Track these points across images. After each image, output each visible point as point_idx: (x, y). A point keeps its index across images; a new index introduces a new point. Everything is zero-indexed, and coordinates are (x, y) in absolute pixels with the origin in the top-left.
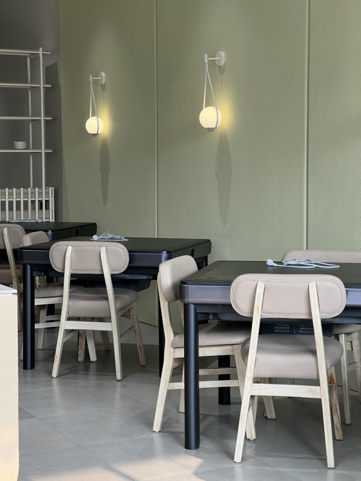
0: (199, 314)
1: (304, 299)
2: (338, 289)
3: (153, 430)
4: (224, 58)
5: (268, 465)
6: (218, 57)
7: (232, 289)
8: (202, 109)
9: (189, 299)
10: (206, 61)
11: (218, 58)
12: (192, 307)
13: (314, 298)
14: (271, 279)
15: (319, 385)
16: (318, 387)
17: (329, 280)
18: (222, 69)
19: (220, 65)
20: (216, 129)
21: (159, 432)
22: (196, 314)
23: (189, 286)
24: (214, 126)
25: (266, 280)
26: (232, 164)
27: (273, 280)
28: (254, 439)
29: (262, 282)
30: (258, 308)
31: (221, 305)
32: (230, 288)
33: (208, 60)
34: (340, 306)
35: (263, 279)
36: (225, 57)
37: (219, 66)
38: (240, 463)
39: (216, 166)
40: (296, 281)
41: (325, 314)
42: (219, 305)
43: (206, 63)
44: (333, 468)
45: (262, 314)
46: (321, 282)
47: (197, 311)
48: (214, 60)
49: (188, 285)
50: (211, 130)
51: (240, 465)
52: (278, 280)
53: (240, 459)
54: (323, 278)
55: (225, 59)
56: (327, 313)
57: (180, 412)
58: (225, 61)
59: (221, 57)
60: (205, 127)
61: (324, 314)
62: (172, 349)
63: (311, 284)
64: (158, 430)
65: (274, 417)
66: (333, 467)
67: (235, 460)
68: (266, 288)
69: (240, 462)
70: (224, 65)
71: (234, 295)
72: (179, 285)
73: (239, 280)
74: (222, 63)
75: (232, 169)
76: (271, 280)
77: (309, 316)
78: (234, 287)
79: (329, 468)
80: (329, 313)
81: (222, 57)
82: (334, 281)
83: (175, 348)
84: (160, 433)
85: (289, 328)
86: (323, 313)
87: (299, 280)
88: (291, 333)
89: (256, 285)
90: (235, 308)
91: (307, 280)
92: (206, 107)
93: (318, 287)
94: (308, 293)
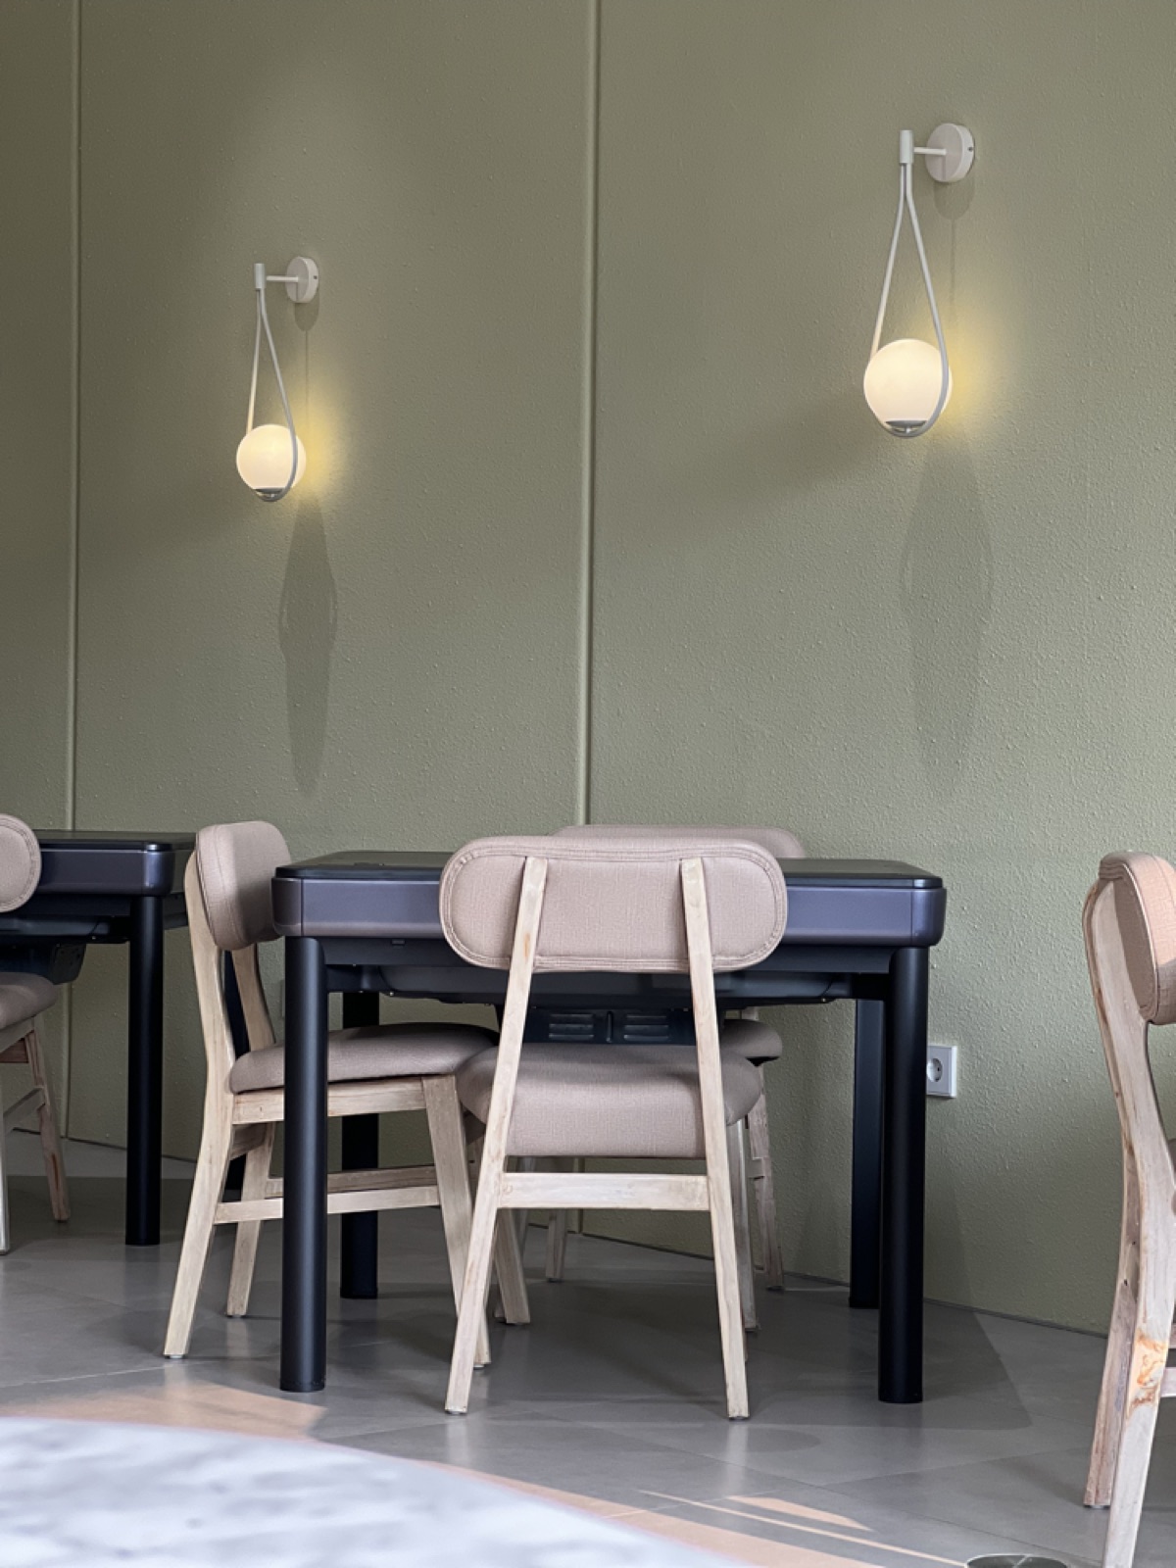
0: (331, 972)
1: (665, 909)
2: (766, 881)
3: (166, 1353)
4: (315, 278)
5: (550, 1418)
6: (294, 276)
7: (447, 883)
8: (243, 433)
9: (305, 924)
10: (260, 285)
11: (296, 279)
12: (312, 947)
13: (698, 905)
14: (566, 850)
15: (703, 1171)
16: (701, 1179)
17: (740, 851)
18: (305, 312)
19: (301, 300)
20: (290, 493)
21: (184, 1357)
22: (324, 969)
23: (306, 881)
24: (283, 485)
25: (553, 852)
26: (336, 602)
27: (572, 853)
28: (486, 1365)
29: (539, 861)
30: (528, 937)
31: (402, 942)
32: (437, 888)
33: (268, 284)
34: (769, 932)
35: (541, 851)
36: (317, 274)
37: (297, 304)
38: (462, 1414)
39: (282, 613)
40: (643, 855)
41: (727, 955)
42: (395, 942)
43: (259, 291)
44: (744, 1419)
45: (538, 957)
46: (717, 859)
47: (328, 962)
48: (283, 284)
49: (303, 878)
50: (273, 495)
51: (462, 1419)
52: (587, 854)
53: (466, 1403)
54: (723, 846)
55: (317, 281)
56: (732, 955)
57: (230, 1317)
58: (318, 289)
59: (305, 275)
60: (254, 487)
61: (723, 958)
62: (231, 1096)
63: (687, 866)
64: (182, 1351)
65: (527, 1318)
66: (745, 1413)
67: (449, 1407)
68: (551, 876)
69: (464, 1410)
70: (312, 301)
71: (452, 900)
72: (273, 881)
73: (468, 855)
74: (309, 294)
75: (335, 620)
76: (568, 853)
77: (676, 964)
78: (452, 875)
79: (732, 1419)
80: (736, 955)
81: (307, 276)
82: (754, 855)
83: (240, 1093)
84: (187, 1363)
85: (590, 1026)
86: (720, 954)
87: (652, 852)
88: (598, 1040)
89: (520, 867)
90: (454, 941)
91: (677, 853)
92: (254, 427)
93: (708, 873)
94: (677, 894)
